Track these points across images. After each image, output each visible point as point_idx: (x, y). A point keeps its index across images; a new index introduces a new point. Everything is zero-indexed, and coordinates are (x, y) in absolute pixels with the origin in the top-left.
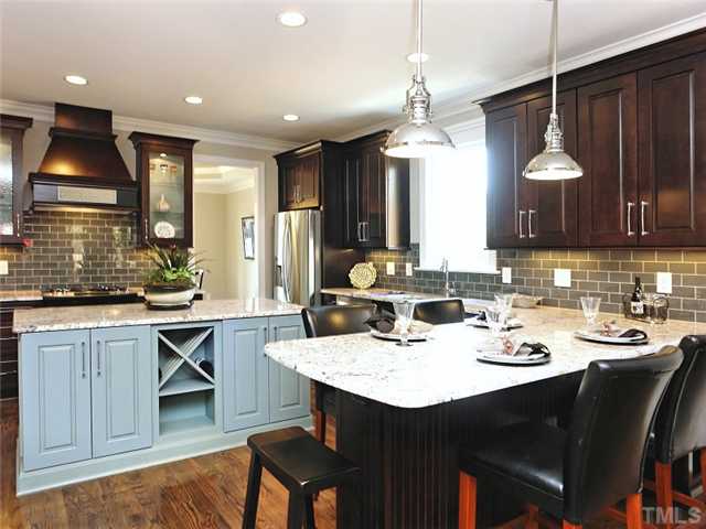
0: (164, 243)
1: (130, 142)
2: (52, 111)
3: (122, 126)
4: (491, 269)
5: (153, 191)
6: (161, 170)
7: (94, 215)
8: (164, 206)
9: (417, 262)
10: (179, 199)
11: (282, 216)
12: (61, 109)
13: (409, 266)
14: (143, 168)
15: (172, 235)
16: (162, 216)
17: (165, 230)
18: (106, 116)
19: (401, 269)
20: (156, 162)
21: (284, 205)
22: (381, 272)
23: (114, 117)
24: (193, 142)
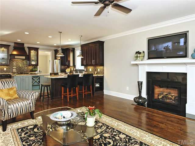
0: (33, 65)
1: (27, 48)
2: (14, 43)
3: (26, 46)
4: (83, 69)
5: (31, 56)
6: (33, 53)
7: (21, 60)
8: (33, 59)
9: (75, 68)
10: (36, 58)
11: (55, 60)
12: (15, 43)
13: (74, 69)
14: (30, 53)
15: (35, 64)
16: (33, 60)
17: (33, 63)
18: (23, 44)
19: (73, 69)
20: (32, 51)
21: (56, 59)
22: (71, 70)
23: (25, 44)
24: (38, 48)
